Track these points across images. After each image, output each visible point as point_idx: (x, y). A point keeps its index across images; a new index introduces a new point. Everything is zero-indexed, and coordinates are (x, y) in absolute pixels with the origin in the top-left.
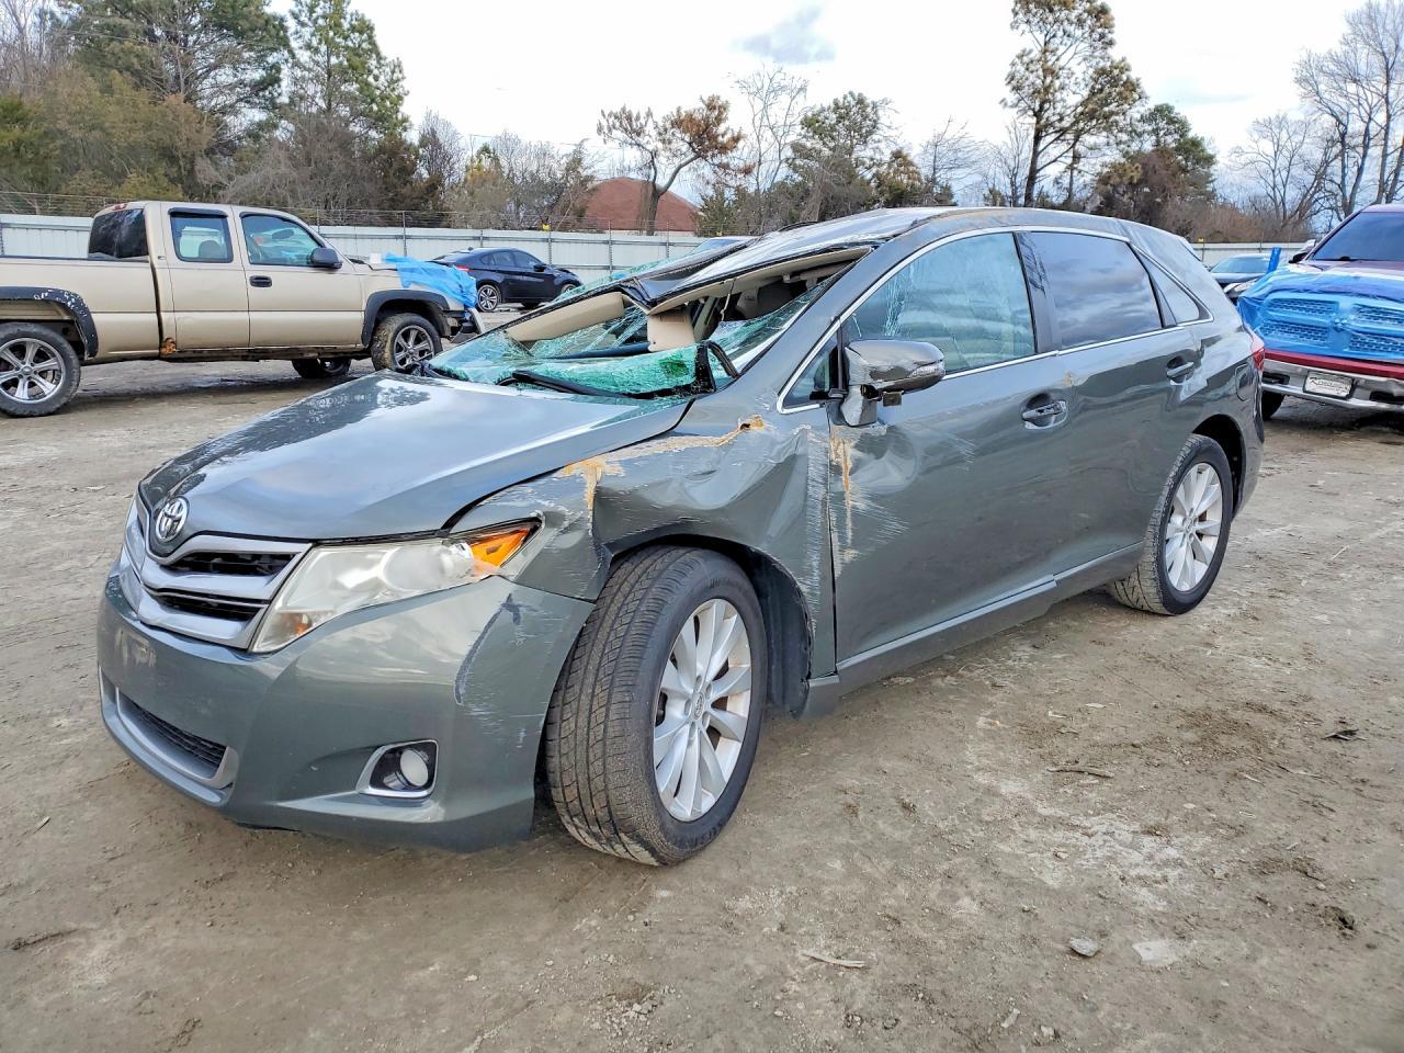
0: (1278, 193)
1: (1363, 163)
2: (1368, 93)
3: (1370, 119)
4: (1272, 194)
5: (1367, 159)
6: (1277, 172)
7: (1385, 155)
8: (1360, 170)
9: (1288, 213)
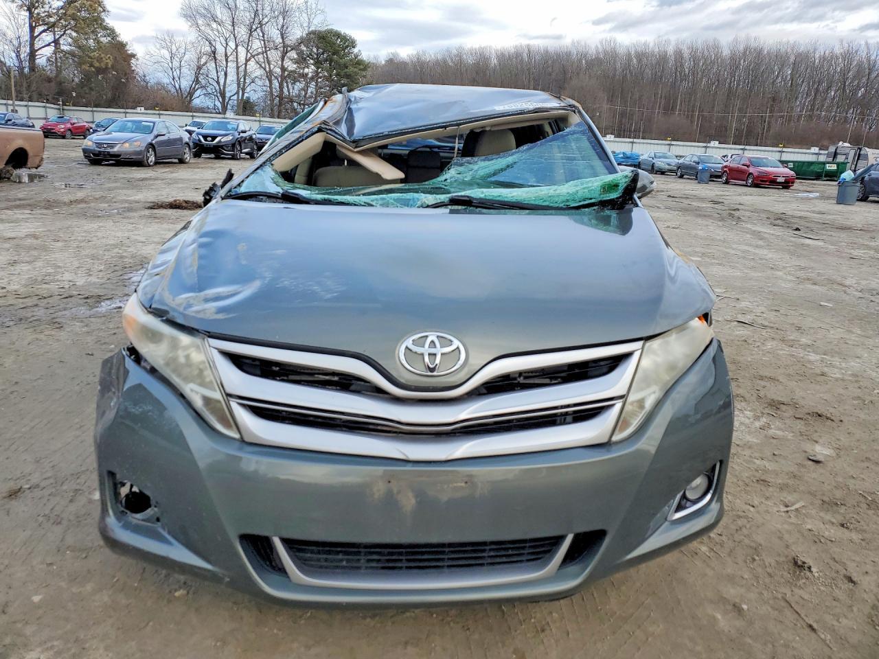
0: (176, 83)
1: (226, 71)
2: (224, 30)
3: (227, 44)
4: (173, 83)
5: (228, 68)
6: (174, 70)
7: (238, 68)
8: (226, 74)
9: (184, 96)
